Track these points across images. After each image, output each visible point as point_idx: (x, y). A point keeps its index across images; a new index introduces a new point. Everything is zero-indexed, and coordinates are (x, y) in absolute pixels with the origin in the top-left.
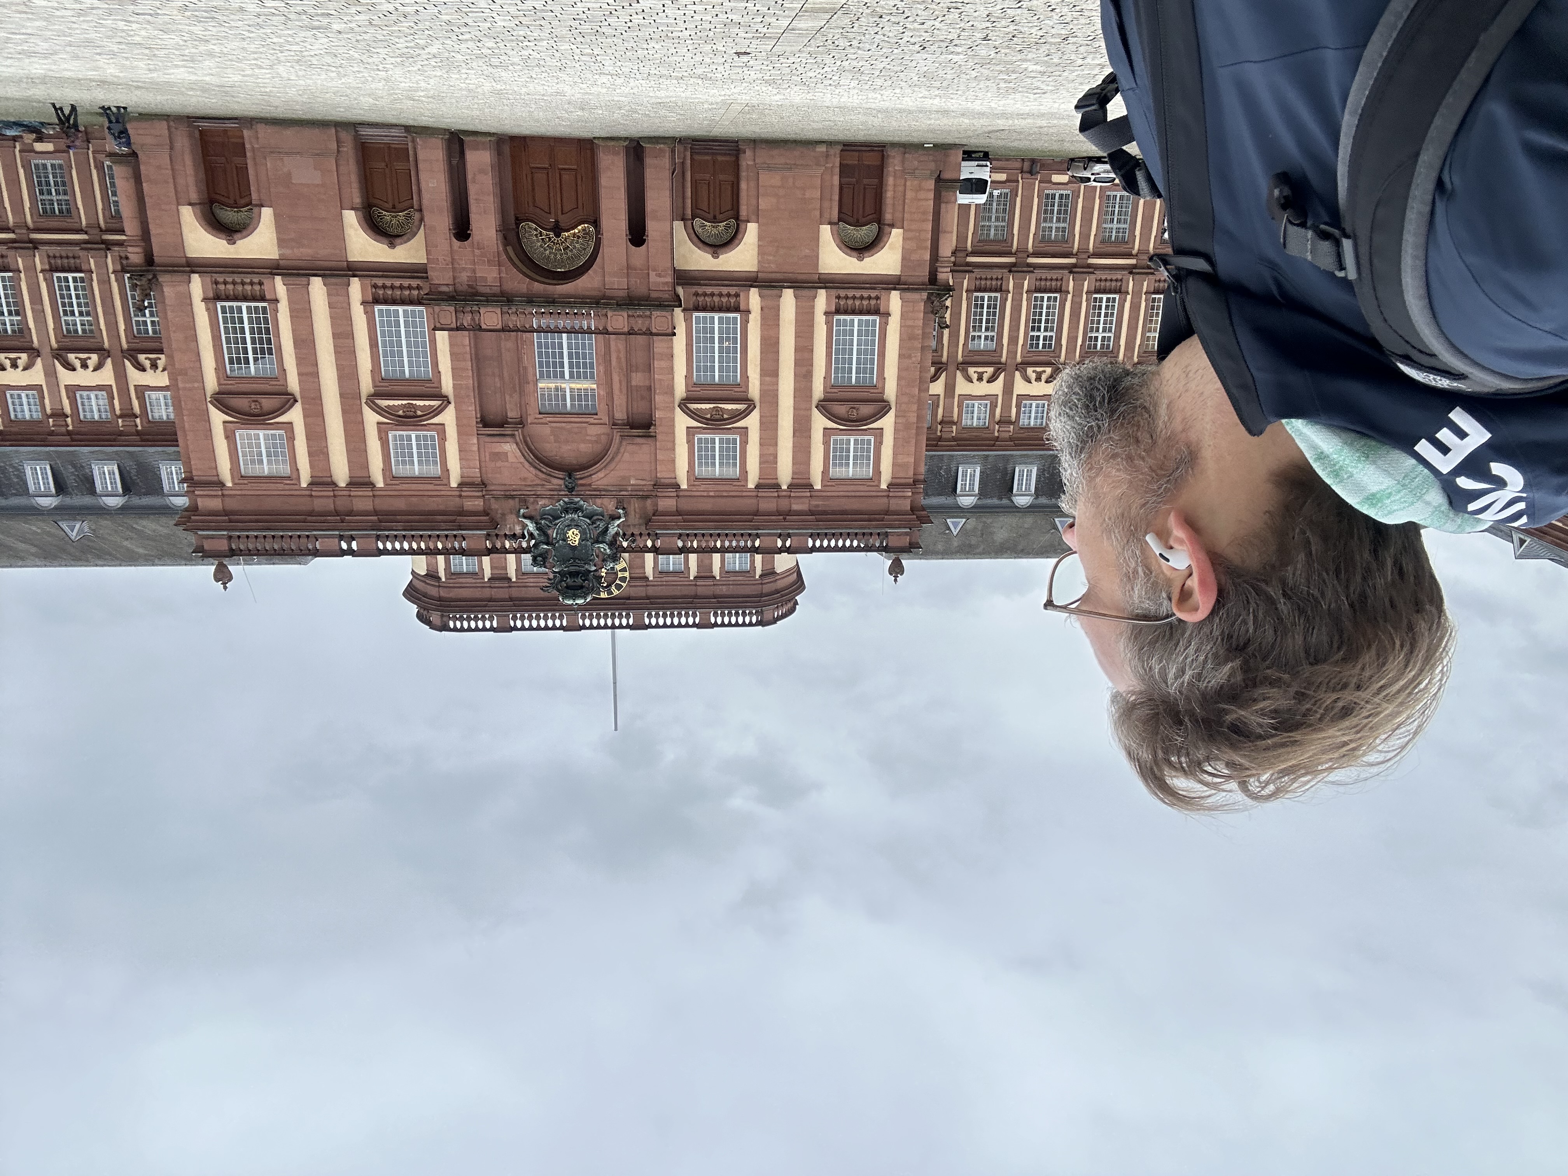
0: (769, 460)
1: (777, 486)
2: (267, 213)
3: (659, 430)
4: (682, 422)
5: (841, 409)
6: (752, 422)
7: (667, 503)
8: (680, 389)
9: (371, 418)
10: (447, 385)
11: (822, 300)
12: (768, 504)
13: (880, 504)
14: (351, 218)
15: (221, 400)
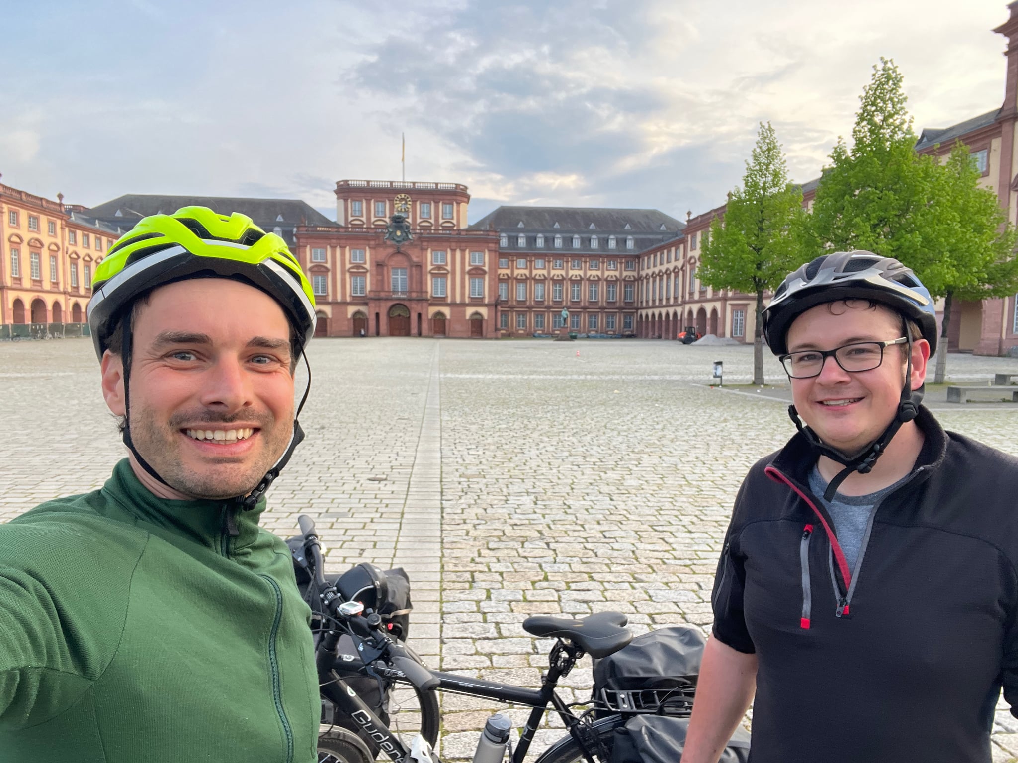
0: (343, 255)
1: (341, 247)
2: (468, 317)
3: (374, 264)
4: (368, 266)
5: (322, 269)
6: (348, 266)
7: (372, 243)
8: (368, 275)
9: (449, 268)
10: (429, 277)
11: (330, 299)
12: (343, 242)
13: (310, 241)
14: (448, 317)
15: (485, 272)
